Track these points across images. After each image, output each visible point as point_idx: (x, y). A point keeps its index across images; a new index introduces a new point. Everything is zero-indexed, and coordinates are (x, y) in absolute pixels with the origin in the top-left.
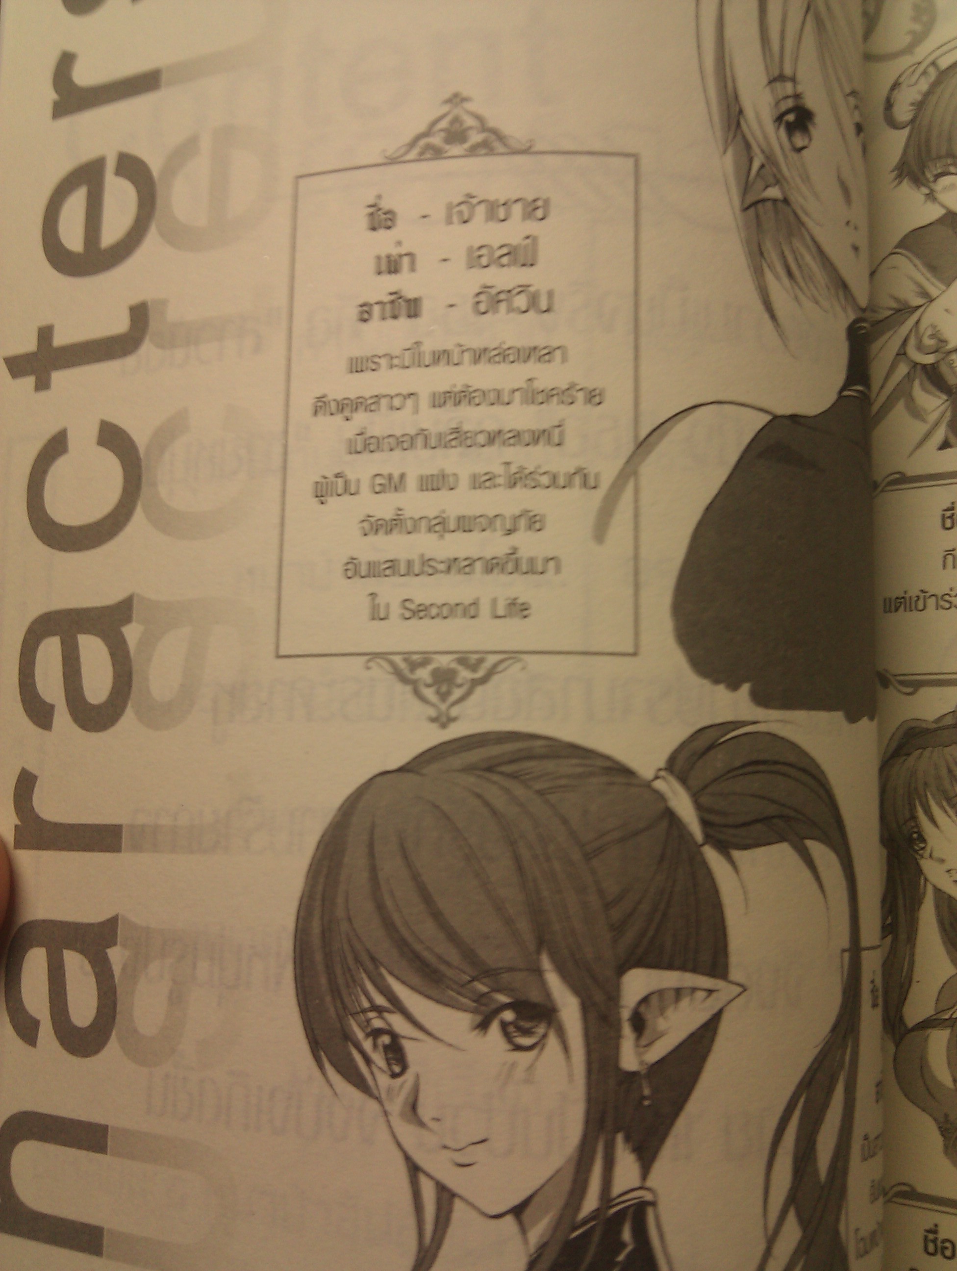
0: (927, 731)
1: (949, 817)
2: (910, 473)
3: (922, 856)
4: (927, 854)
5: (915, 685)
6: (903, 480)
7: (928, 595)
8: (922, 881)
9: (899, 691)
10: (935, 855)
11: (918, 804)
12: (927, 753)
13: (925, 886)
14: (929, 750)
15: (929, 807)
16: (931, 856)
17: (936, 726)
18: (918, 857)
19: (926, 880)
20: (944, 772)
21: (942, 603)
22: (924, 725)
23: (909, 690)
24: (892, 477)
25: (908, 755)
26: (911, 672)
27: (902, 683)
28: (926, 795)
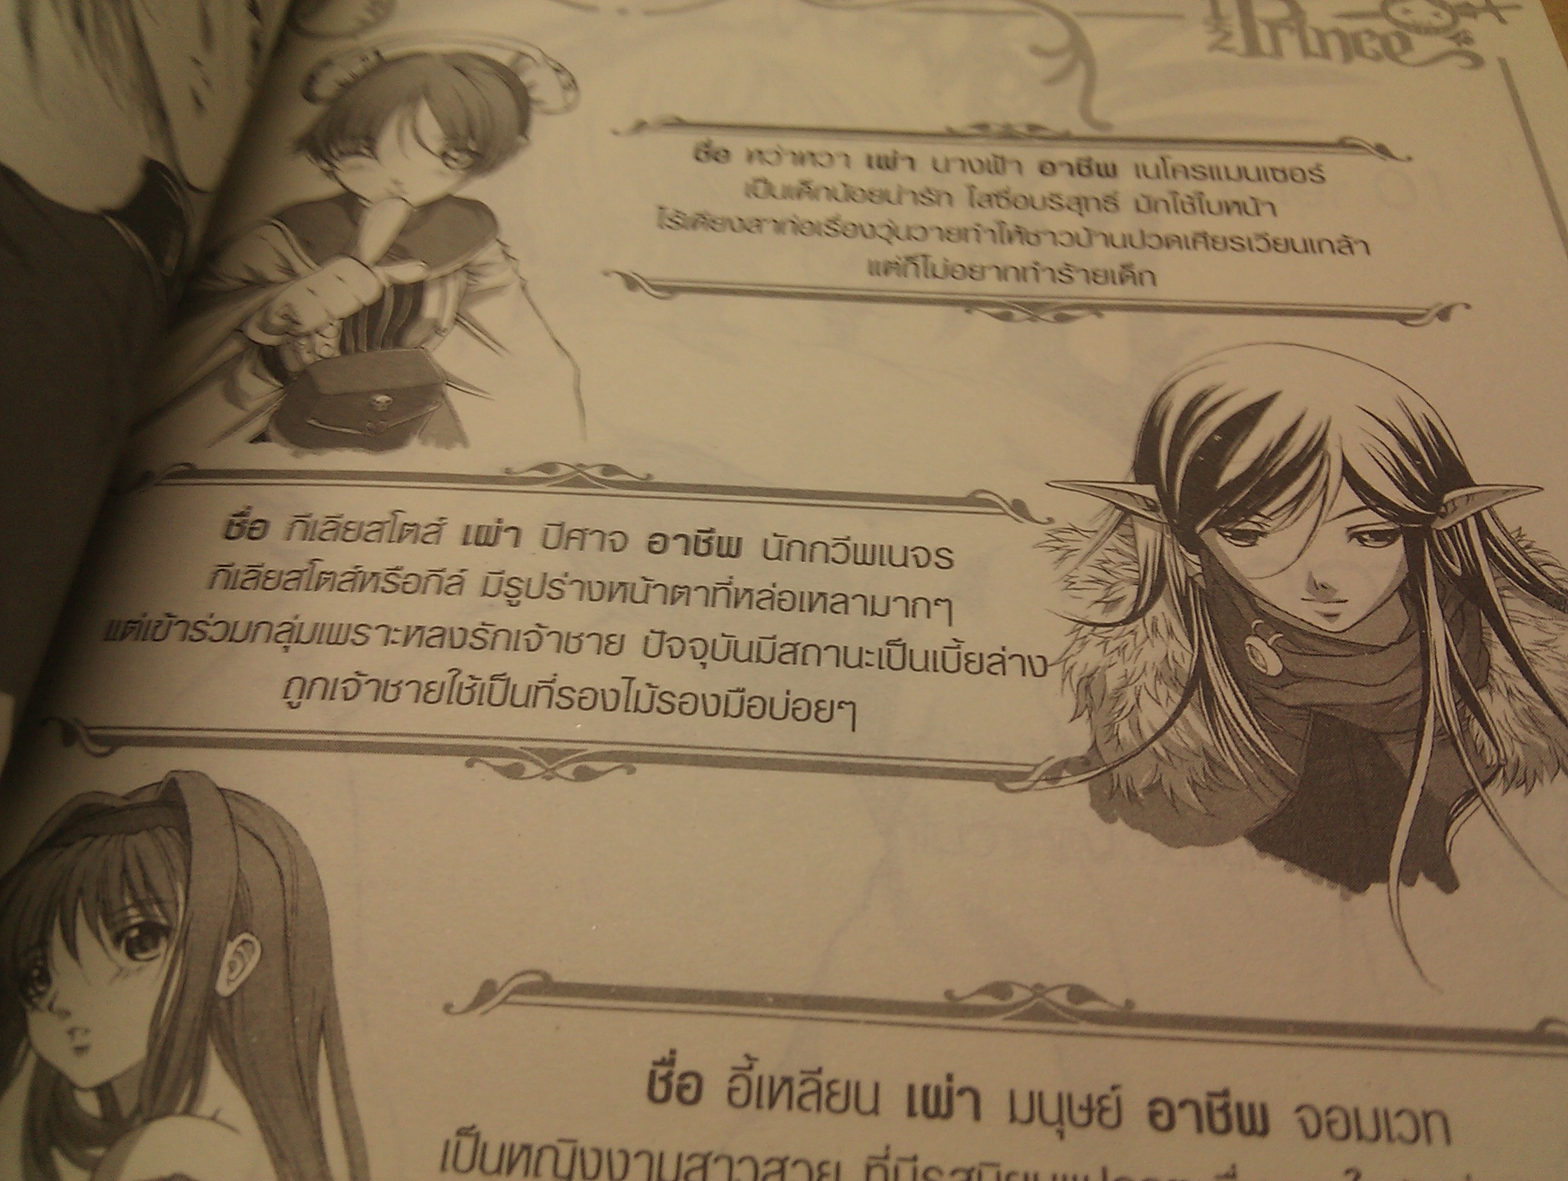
0: (113, 810)
1: (101, 942)
2: (202, 465)
3: (35, 1007)
4: (44, 1003)
5: (114, 743)
6: (191, 473)
7: (175, 620)
8: (22, 1049)
9: (87, 751)
10: (57, 1005)
11: (57, 920)
12: (98, 843)
13: (25, 1055)
14: (103, 839)
15: (74, 925)
16: (50, 1007)
17: (126, 803)
18: (28, 1007)
19: (30, 1045)
20: (115, 872)
21: (191, 632)
22: (108, 802)
23: (104, 749)
24: (176, 469)
25: (68, 845)
26: (112, 724)
27: (95, 739)
28: (75, 908)
